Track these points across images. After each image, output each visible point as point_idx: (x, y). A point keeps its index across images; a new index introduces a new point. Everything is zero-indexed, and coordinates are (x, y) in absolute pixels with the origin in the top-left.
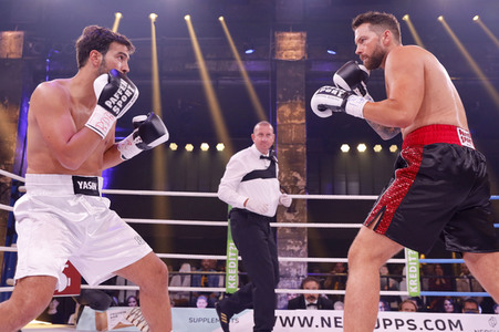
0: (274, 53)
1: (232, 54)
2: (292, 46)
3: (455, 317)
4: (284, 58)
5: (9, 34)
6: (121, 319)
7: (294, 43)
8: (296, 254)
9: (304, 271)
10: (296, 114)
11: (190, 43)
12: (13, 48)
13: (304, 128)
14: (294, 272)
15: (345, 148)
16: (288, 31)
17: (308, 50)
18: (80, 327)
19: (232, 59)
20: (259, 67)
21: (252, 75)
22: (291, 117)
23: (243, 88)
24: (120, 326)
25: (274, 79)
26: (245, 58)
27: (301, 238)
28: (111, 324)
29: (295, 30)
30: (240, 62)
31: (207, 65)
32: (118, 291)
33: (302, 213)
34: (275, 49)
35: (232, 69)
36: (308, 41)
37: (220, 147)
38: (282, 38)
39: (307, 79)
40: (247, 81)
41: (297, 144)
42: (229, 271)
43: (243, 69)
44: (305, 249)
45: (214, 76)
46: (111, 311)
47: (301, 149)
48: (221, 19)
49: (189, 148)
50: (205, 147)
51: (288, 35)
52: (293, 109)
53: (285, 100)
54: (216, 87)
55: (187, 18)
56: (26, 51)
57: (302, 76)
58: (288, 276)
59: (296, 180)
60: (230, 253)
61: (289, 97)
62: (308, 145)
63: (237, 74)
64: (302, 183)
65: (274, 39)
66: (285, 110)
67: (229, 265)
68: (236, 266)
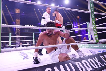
0: (15, 12)
1: (8, 11)
2: (18, 11)
4: (16, 12)
10: (19, 21)
13: (20, 23)
14: (19, 43)
17: (20, 12)
19: (8, 12)
21: (11, 14)
22: (18, 21)
26: (10, 12)
27: (19, 38)
29: (18, 9)
33: (20, 35)
35: (8, 13)
36: (20, 10)
38: (16, 9)
44: (20, 40)
48: (6, 5)
51: (17, 9)
52: (18, 20)
53: (17, 19)
57: (19, 15)
58: (17, 43)
59: (19, 30)
61: (17, 18)
63: (9, 14)
65: (15, 10)
66: (17, 20)
67: (10, 42)
68: (11, 42)
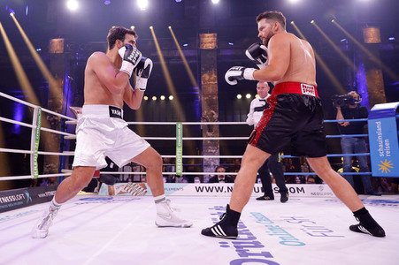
0: (199, 46)
1: (176, 47)
2: (209, 41)
3: (300, 186)
4: (205, 48)
5: (56, 40)
6: (122, 189)
7: (210, 39)
8: (213, 154)
9: (218, 163)
10: (212, 78)
11: (153, 41)
12: (58, 47)
13: (216, 86)
14: (212, 163)
15: (239, 97)
16: (207, 33)
17: (218, 43)
18: (100, 193)
19: (177, 49)
20: (191, 53)
21: (187, 58)
22: (209, 80)
23: (182, 66)
24: (121, 193)
25: (199, 59)
26: (183, 48)
27: (215, 145)
28: (117, 192)
29: (210, 33)
30: (180, 51)
31: (162, 53)
32: (119, 175)
33: (216, 132)
34: (200, 44)
35: (176, 55)
36: (218, 37)
37: (171, 98)
38: (204, 37)
39: (218, 59)
40: (185, 61)
41: (213, 95)
42: (177, 164)
43: (182, 55)
44: (218, 151)
45: (166, 59)
46: (116, 185)
47: (215, 98)
48: (170, 27)
49: (154, 98)
50: (163, 98)
51: (207, 35)
52: (210, 76)
53: (205, 71)
54: (168, 65)
55: (151, 28)
56: (65, 49)
57: (215, 58)
58: (208, 166)
59: (213, 114)
60: (177, 154)
61: (208, 69)
62: (219, 95)
63: (180, 57)
64: (216, 116)
65: (199, 38)
66: (206, 76)
67: (177, 160)
68: (181, 161)
